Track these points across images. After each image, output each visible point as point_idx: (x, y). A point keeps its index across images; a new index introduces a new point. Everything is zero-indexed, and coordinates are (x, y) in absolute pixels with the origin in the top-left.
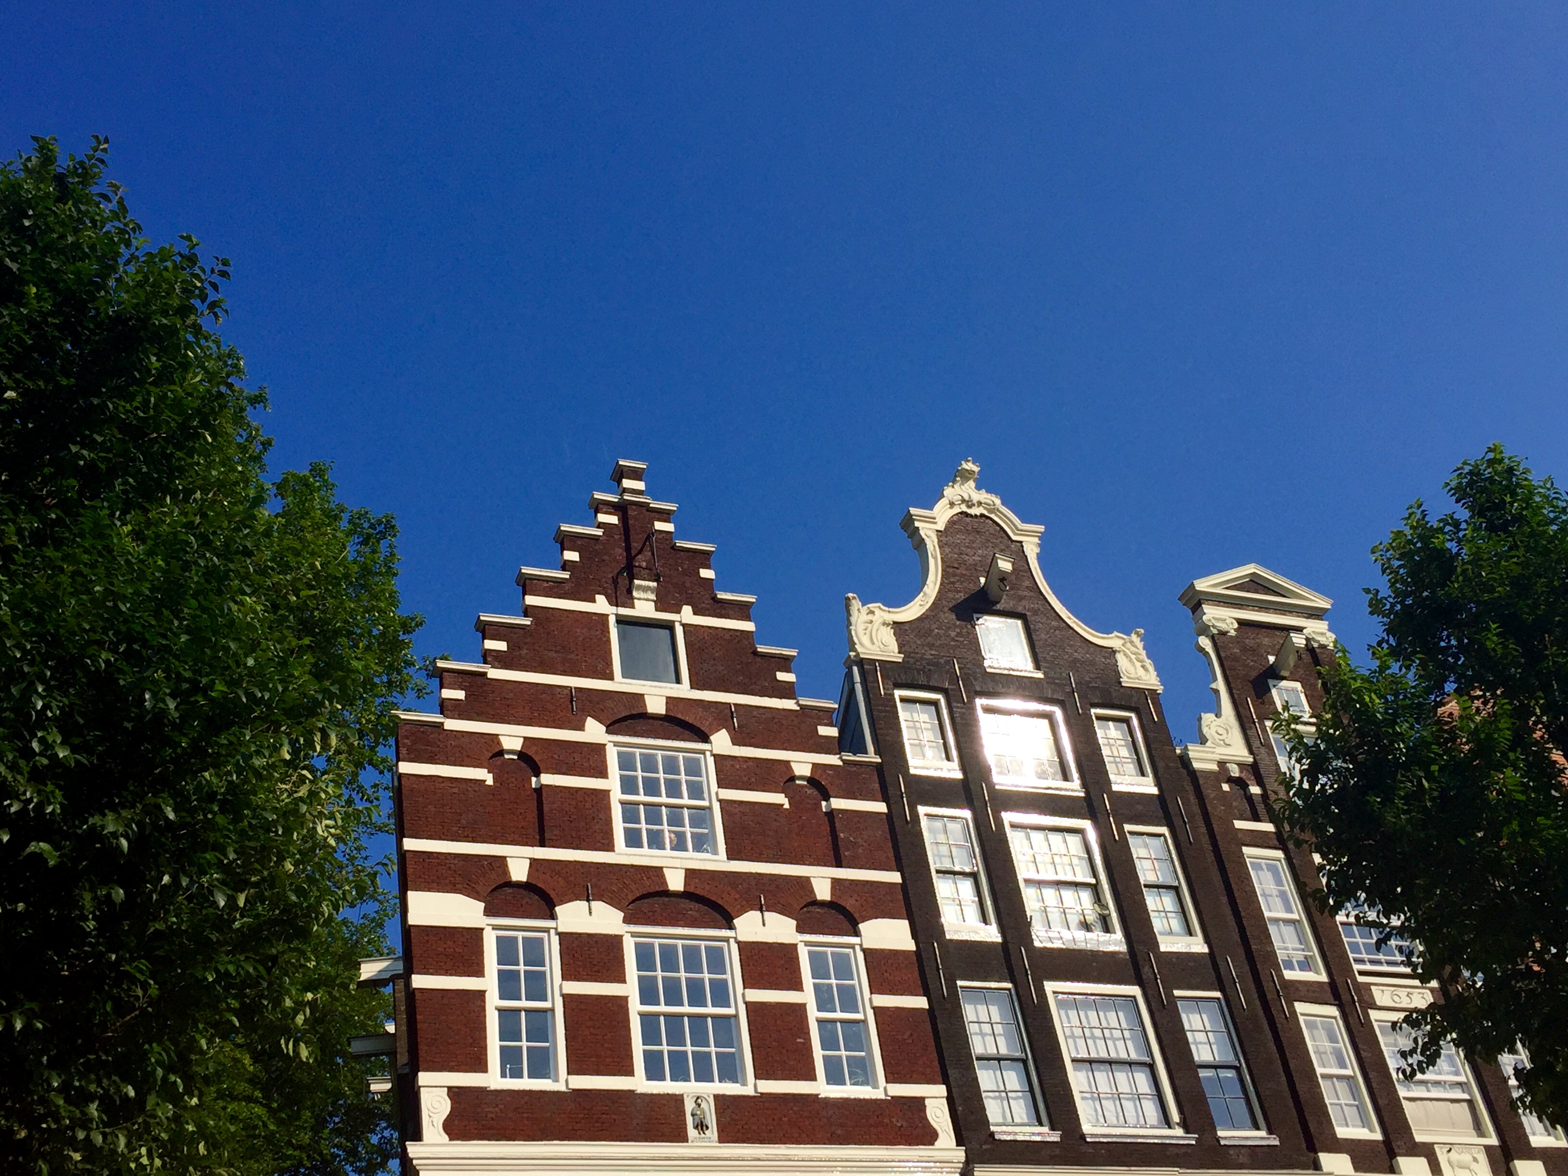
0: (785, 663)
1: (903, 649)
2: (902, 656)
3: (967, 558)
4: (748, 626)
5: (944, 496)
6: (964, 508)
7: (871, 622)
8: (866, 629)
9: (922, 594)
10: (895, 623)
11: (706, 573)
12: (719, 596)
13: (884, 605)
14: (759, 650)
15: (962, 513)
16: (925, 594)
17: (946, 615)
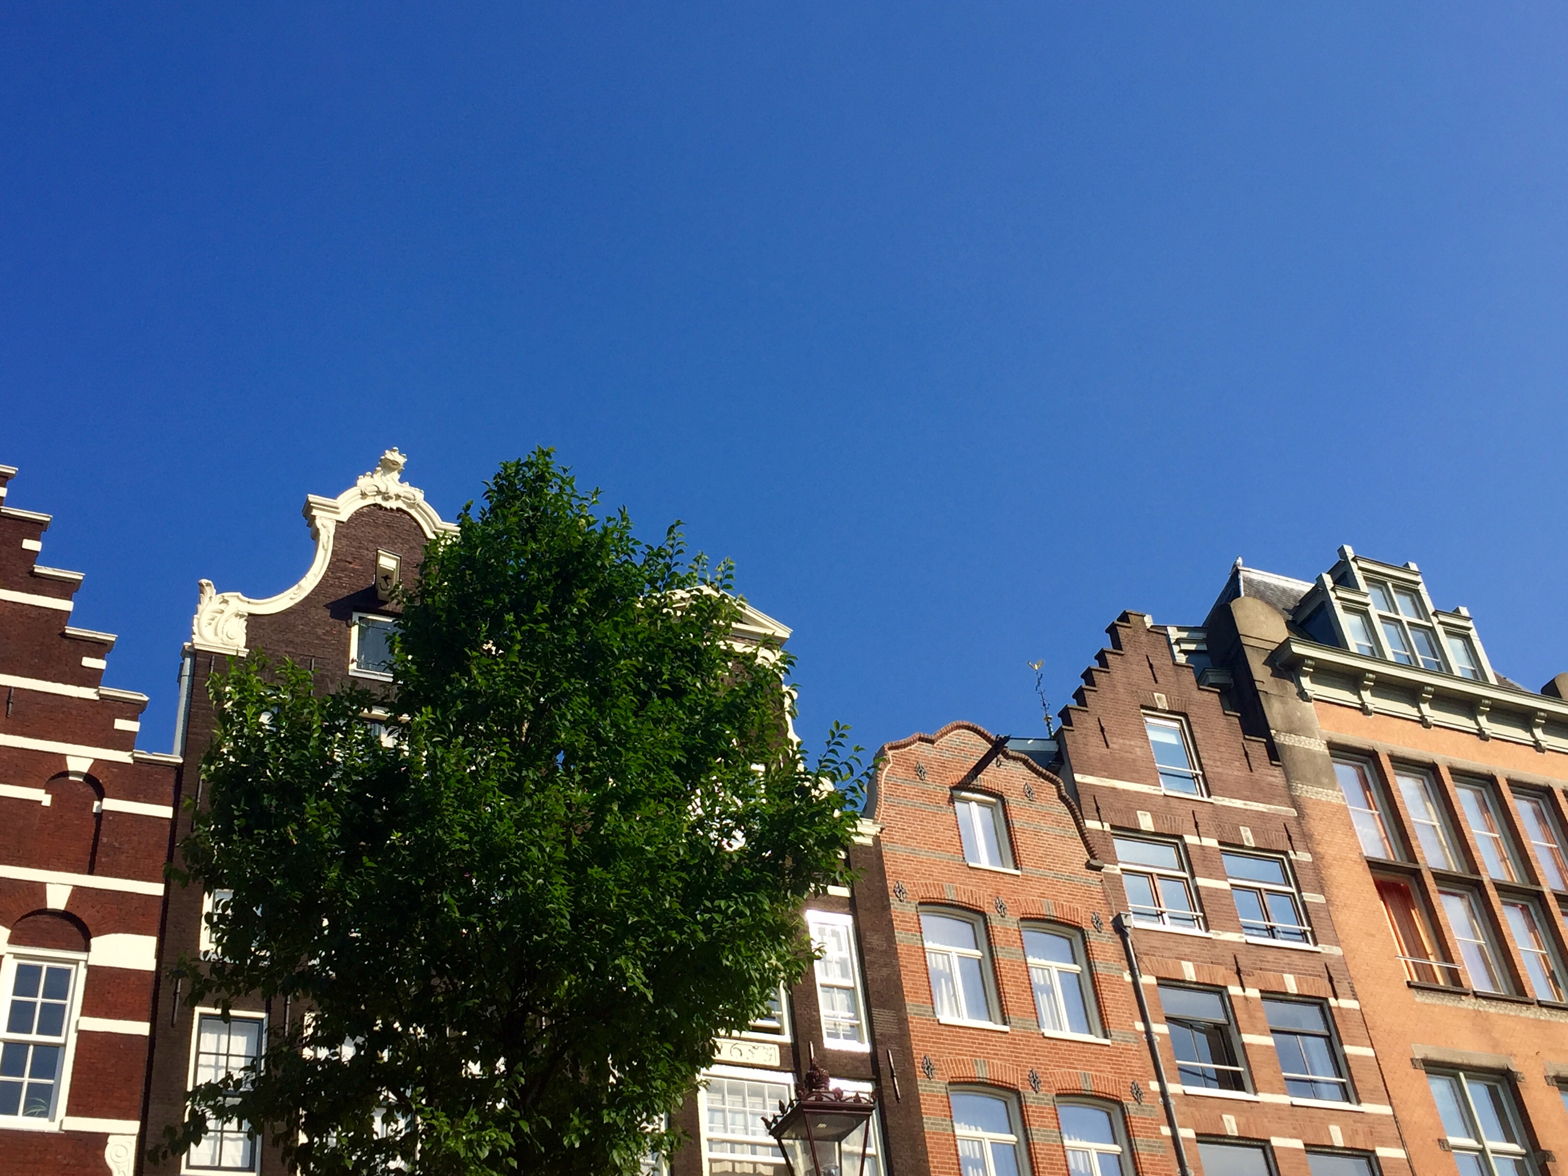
0: (98, 649)
1: (253, 644)
2: (248, 650)
3: (366, 552)
4: (66, 605)
5: (356, 485)
6: (379, 500)
7: (222, 612)
8: (213, 620)
9: (296, 586)
10: (250, 615)
11: (30, 545)
12: (36, 570)
13: (243, 594)
14: (67, 631)
15: (375, 505)
16: (300, 587)
17: (319, 611)
